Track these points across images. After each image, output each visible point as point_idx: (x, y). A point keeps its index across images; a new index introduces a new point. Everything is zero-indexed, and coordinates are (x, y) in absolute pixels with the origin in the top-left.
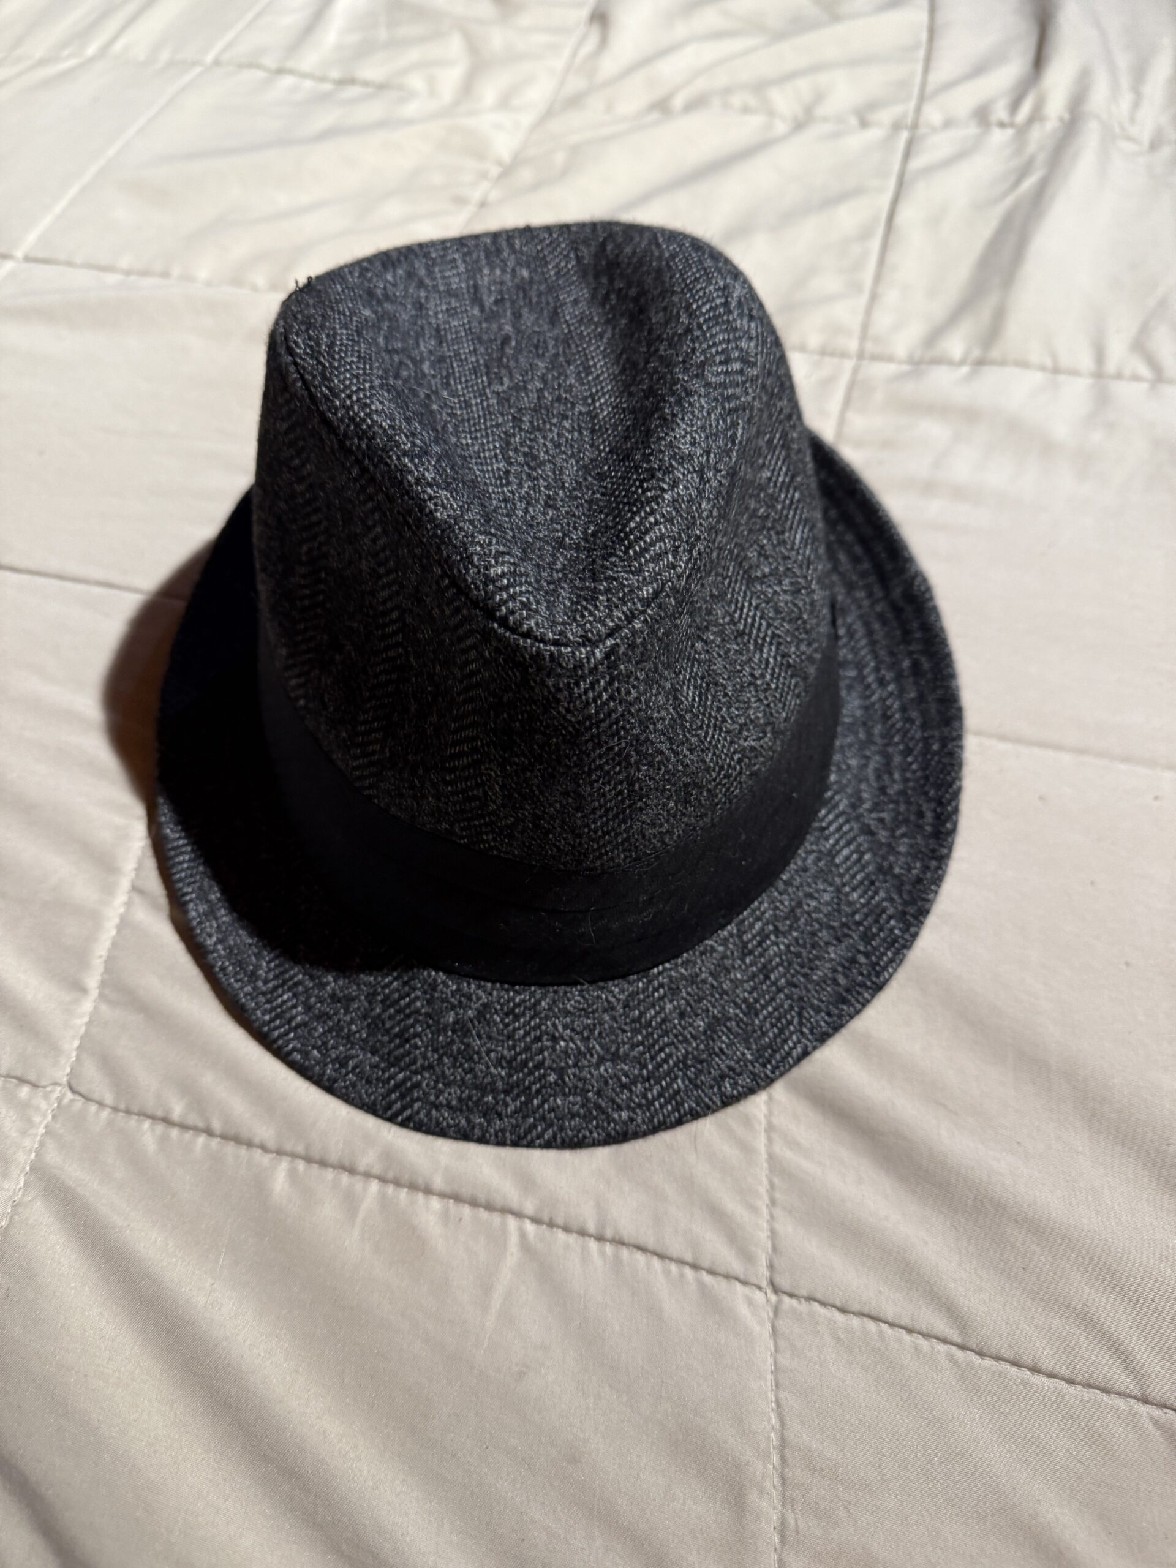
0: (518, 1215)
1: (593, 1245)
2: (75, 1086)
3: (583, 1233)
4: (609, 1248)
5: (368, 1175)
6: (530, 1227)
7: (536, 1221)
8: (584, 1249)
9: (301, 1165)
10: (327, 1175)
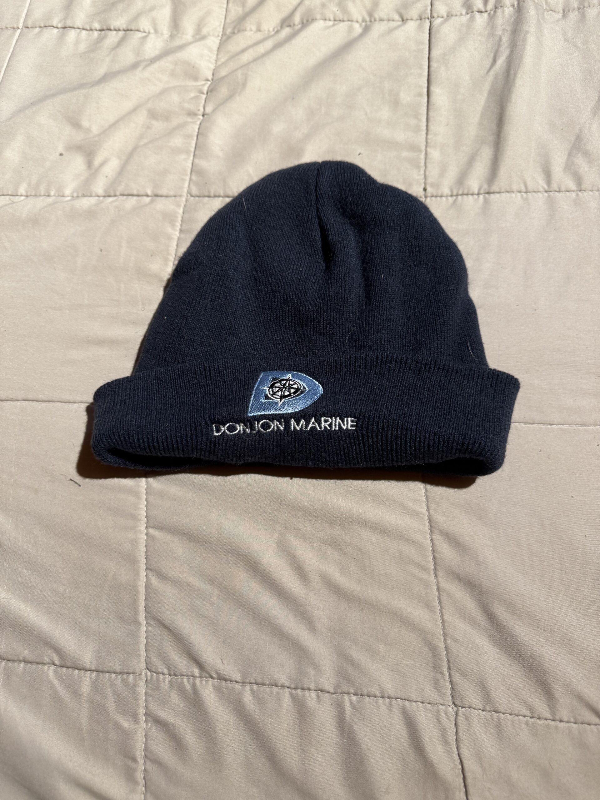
0: (348, 693)
1: (380, 700)
2: (149, 669)
3: (375, 696)
4: (387, 700)
5: (283, 687)
6: (354, 698)
7: (356, 695)
8: (377, 703)
9: (255, 687)
10: (267, 689)
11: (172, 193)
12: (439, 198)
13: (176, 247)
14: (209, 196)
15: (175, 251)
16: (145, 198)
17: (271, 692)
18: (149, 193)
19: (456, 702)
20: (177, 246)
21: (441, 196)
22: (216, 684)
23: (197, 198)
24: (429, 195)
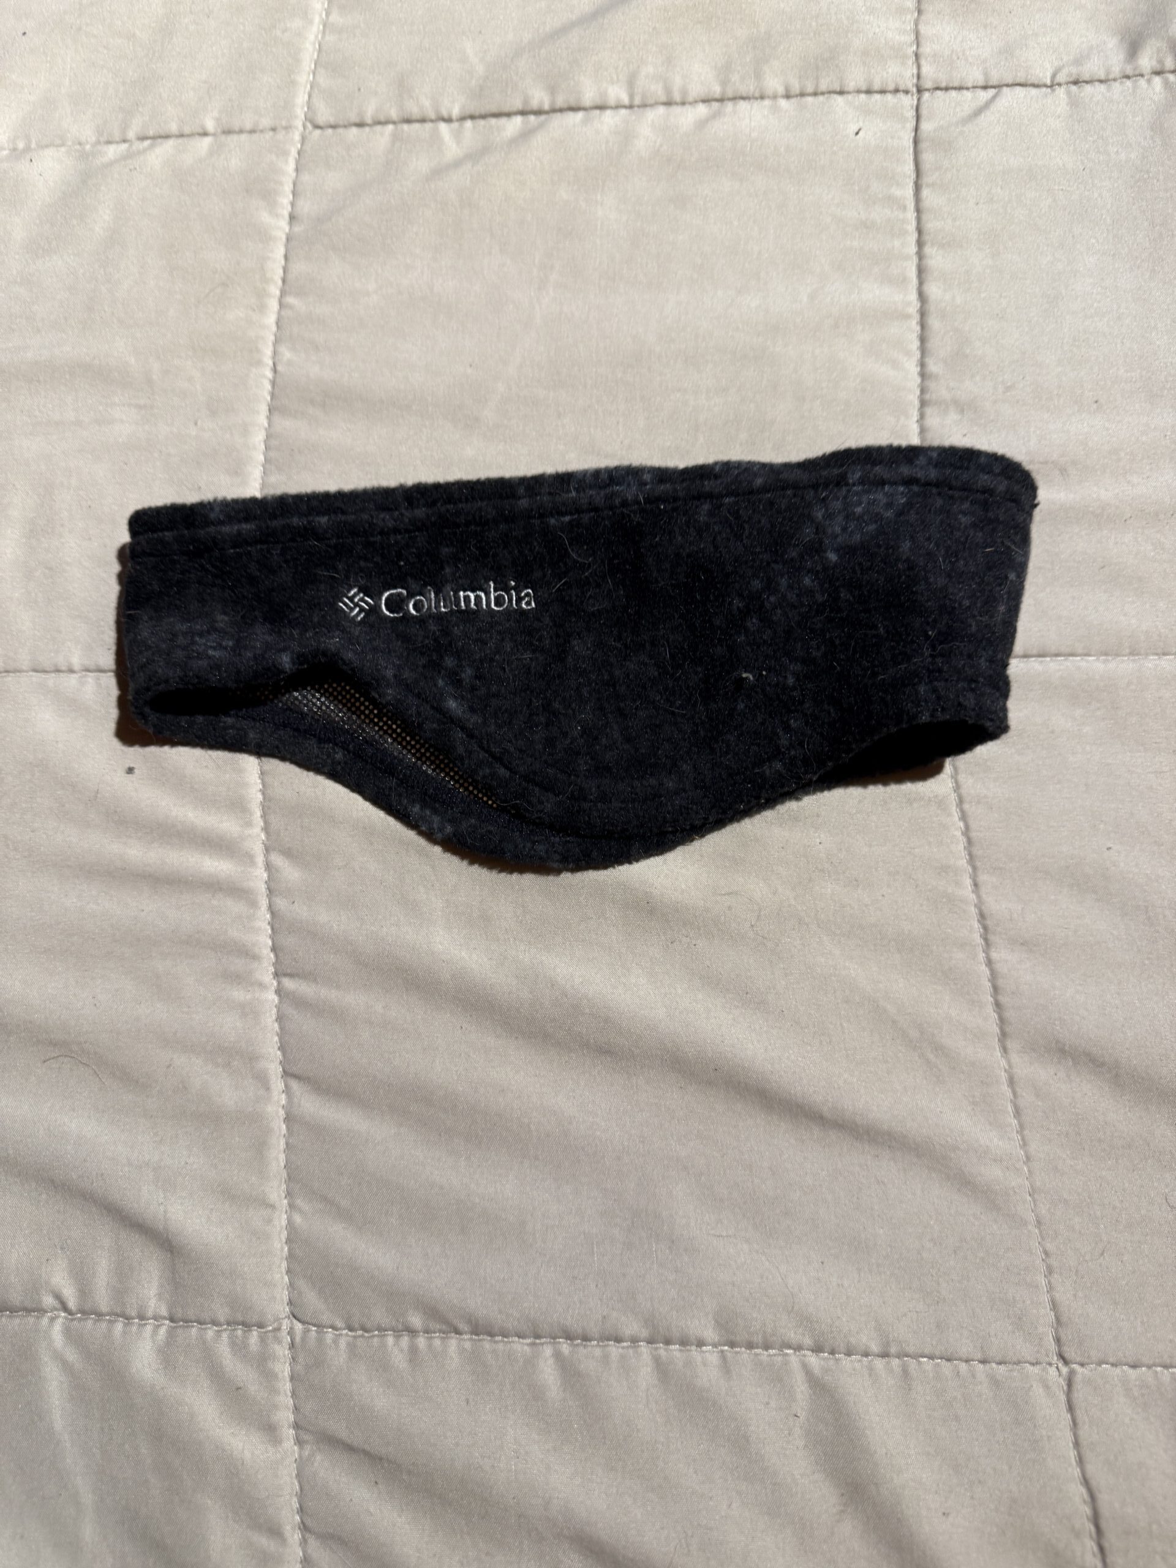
0: (798, 1348)
1: (879, 1363)
2: (299, 1316)
3: (866, 1354)
4: (895, 1362)
5: (634, 1340)
6: (813, 1360)
7: (817, 1349)
8: (871, 1369)
9: (565, 1347)
10: (595, 1350)
11: (265, 122)
12: (953, 93)
13: (283, 262)
14: (360, 125)
15: (281, 272)
16: (197, 138)
17: (606, 1358)
18: (210, 126)
19: (1066, 1355)
20: (286, 257)
21: (960, 88)
22: (468, 1345)
23: (330, 131)
24: (928, 84)
